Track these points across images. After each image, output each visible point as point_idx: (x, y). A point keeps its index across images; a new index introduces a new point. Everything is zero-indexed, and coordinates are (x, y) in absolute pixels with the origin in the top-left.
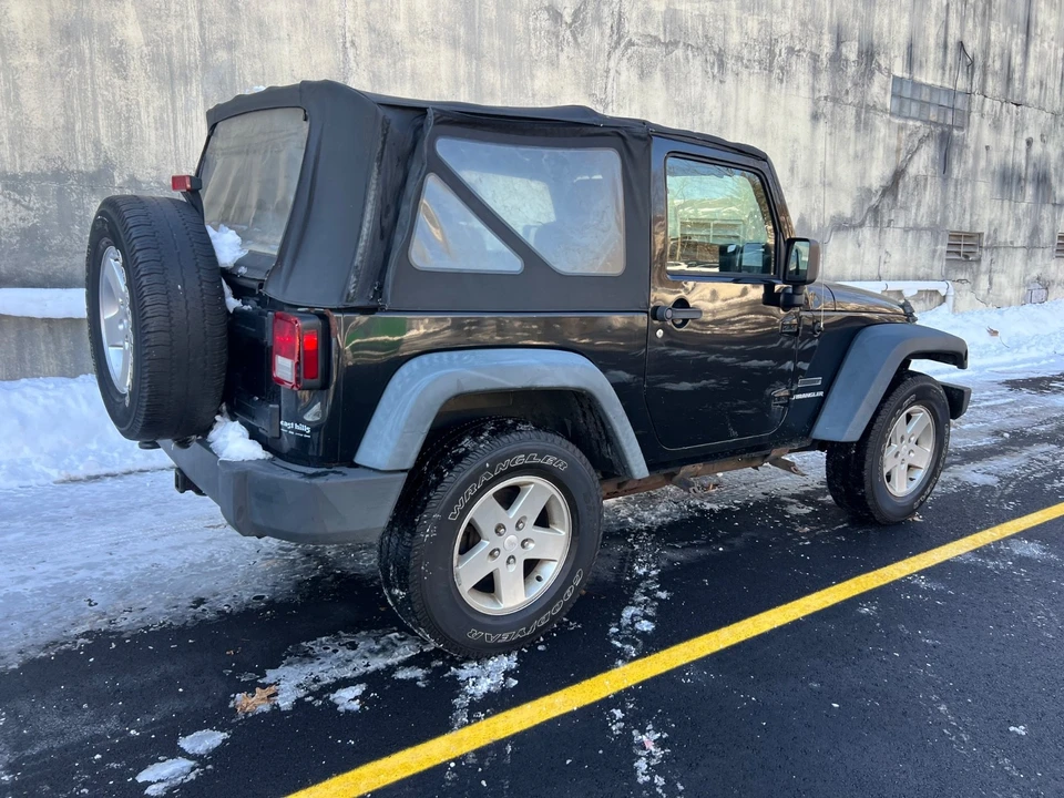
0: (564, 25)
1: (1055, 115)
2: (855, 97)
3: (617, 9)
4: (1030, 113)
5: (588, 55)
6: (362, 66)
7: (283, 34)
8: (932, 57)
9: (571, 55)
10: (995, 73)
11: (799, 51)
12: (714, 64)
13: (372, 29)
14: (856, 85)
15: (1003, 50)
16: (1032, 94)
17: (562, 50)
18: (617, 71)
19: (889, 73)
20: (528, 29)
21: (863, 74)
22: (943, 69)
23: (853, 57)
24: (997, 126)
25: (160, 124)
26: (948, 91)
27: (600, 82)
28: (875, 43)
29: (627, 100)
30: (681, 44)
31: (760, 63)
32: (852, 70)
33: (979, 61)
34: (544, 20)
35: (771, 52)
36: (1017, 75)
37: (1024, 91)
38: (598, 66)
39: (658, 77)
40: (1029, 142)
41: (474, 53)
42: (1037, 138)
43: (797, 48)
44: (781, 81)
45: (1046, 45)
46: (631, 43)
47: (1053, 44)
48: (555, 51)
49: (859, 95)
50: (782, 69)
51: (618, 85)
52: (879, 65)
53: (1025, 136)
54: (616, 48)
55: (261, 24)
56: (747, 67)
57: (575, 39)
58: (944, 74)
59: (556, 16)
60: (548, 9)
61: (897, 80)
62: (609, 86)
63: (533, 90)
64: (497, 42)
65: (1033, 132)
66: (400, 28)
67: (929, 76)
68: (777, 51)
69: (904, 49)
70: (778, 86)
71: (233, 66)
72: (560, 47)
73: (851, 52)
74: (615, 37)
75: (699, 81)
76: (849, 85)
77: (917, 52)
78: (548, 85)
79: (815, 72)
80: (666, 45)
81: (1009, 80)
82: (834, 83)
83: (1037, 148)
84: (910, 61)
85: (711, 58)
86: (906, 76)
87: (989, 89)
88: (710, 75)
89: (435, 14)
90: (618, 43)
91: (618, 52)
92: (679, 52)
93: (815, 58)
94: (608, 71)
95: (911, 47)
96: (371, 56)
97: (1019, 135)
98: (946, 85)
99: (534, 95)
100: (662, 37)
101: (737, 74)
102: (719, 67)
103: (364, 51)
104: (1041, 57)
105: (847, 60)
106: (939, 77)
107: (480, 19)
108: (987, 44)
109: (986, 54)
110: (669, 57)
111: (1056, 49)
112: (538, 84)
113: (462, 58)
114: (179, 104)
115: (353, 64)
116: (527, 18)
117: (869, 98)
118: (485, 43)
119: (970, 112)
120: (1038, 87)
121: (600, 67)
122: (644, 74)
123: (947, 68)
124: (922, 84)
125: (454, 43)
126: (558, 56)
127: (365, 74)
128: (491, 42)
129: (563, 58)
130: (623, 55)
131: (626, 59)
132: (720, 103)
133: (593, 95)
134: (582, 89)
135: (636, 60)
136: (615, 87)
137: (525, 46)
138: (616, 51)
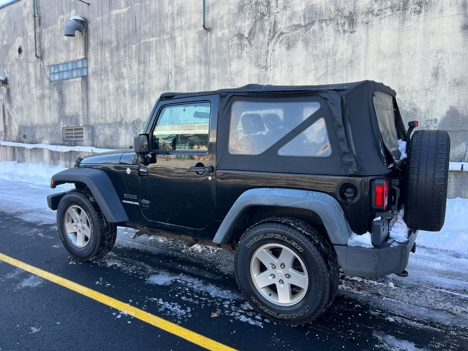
0: (244, 39)
3: (273, 20)
5: (257, 48)
6: (173, 79)
7: (154, 76)
12: (344, 24)
13: (176, 66)
18: (273, 50)
20: (229, 47)
25: (131, 107)
27: (263, 58)
29: (279, 63)
30: (317, 21)
31: (392, 8)
34: (236, 40)
38: (262, 51)
39: (300, 45)
41: (207, 63)
46: (282, 34)
48: (240, 51)
51: (274, 57)
54: (272, 39)
55: (150, 75)
56: (378, 15)
57: (250, 43)
59: (240, 36)
60: (237, 35)
62: (269, 58)
63: (230, 71)
64: (216, 56)
66: (183, 63)
70: (414, 17)
72: (242, 49)
74: (272, 34)
78: (237, 67)
80: (305, 26)
85: (341, 21)
88: (341, 31)
89: (194, 55)
90: (274, 36)
91: (274, 41)
92: (316, 27)
94: (267, 52)
99: (231, 73)
100: (303, 23)
101: (367, 23)
102: (350, 24)
103: (173, 74)
107: (210, 49)
110: (307, 33)
112: (232, 68)
113: (203, 67)
114: (134, 101)
115: (170, 79)
116: (228, 43)
118: (211, 59)
121: (263, 51)
122: (289, 47)
125: (200, 62)
126: (241, 53)
128: (214, 57)
129: (244, 53)
130: (277, 41)
131: (278, 42)
132: (350, 46)
133: (259, 65)
134: (253, 64)
135: (285, 41)
136: (272, 58)
137: (227, 54)
138: (273, 40)
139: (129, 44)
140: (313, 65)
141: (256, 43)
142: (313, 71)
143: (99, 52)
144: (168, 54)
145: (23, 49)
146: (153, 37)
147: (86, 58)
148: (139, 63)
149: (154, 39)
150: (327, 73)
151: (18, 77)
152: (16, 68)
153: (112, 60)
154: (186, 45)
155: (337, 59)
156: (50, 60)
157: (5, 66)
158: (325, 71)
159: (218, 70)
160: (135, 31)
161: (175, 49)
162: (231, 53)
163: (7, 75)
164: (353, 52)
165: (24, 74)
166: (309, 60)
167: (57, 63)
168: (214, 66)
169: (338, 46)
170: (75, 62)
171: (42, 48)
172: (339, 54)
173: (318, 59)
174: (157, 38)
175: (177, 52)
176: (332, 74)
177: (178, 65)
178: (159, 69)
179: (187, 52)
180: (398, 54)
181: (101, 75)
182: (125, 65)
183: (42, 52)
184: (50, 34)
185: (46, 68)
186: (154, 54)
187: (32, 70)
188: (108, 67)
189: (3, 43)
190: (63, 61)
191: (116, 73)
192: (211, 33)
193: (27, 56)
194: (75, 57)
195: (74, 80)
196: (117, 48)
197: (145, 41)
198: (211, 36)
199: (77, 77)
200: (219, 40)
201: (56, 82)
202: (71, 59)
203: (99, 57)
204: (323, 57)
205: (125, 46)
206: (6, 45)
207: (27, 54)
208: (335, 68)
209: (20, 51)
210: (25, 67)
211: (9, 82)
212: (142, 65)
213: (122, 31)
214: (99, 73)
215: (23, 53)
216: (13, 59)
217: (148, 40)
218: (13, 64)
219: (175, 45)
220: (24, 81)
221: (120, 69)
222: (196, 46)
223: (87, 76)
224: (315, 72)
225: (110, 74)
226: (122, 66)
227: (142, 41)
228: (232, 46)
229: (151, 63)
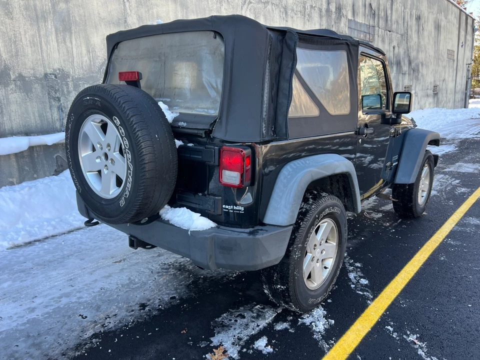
1: (402, 35)
2: (335, 28)
4: (394, 35)
5: (233, 8)
6: (133, 12)
8: (361, 10)
9: (226, 8)
10: (382, 18)
11: (314, 7)
12: (283, 12)
14: (335, 23)
15: (384, 7)
16: (394, 27)
17: (222, 5)
19: (347, 18)
21: (338, 18)
22: (365, 15)
23: (334, 10)
24: (383, 41)
25: (33, 44)
26: (367, 25)
28: (341, 4)
30: (270, 3)
31: (300, 12)
32: (334, 16)
33: (377, 13)
35: (304, 7)
36: (389, 18)
37: (392, 25)
39: (262, 18)
40: (394, 48)
42: (396, 46)
43: (314, 6)
44: (309, 21)
45: (398, 5)
46: (250, 2)
47: (400, 4)
49: (337, 27)
50: (309, 15)
52: (343, 14)
53: (393, 45)
54: (244, 4)
56: (296, 14)
58: (365, 18)
61: (350, 21)
65: (395, 43)
67: (360, 19)
68: (307, 7)
69: (351, 6)
70: (307, 23)
71: (68, 11)
73: (333, 8)
75: (278, 21)
76: (333, 23)
77: (356, 8)
79: (321, 17)
80: (264, 3)
81: (387, 20)
82: (328, 22)
83: (396, 49)
84: (354, 13)
85: (282, 10)
86: (352, 19)
87: (380, 25)
88: (282, 18)
90: (245, 2)
92: (269, 7)
93: (320, 10)
95: (353, 6)
96: (137, 7)
97: (391, 44)
98: (366, 23)
101: (292, 18)
102: (285, 14)
103: (133, 4)
104: (397, 10)
105: (331, 11)
106: (364, 20)
108: (379, 5)
109: (379, 9)
110: (266, 9)
111: (401, 7)
114: (42, 33)
115: (129, 11)
117: (340, 29)
119: (374, 35)
120: (396, 23)
123: (366, 15)
124: (358, 23)
126: (220, 8)
127: (135, 16)
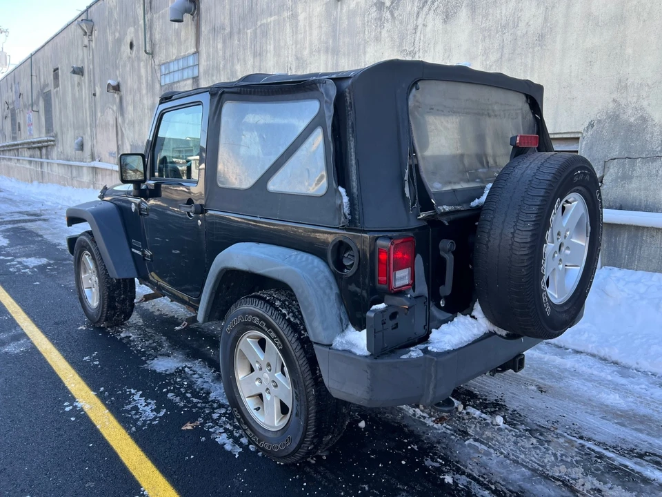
0: (385, 10)
5: (401, 23)
13: (297, 58)
18: (424, 25)
20: (364, 24)
27: (410, 39)
29: (432, 45)
34: (374, 13)
38: (409, 27)
39: (464, 13)
41: (335, 51)
48: (379, 30)
51: (425, 36)
54: (424, 6)
57: (392, 15)
59: (380, 5)
60: (376, 4)
62: (417, 39)
63: (365, 62)
64: (346, 40)
66: (306, 52)
72: (382, 26)
78: (374, 55)
89: (320, 39)
91: (426, 9)
94: (416, 29)
107: (339, 29)
112: (368, 56)
116: (364, 17)
118: (341, 44)
121: (410, 27)
122: (448, 17)
125: (327, 51)
128: (344, 41)
129: (384, 32)
130: (430, 10)
131: (432, 11)
132: (542, 9)
133: (404, 50)
134: (396, 49)
135: (442, 8)
136: (422, 38)
137: (362, 35)
138: (424, 9)
139: (244, 29)
140: (480, 46)
141: (401, 16)
142: (481, 57)
143: (211, 42)
144: (288, 39)
145: (134, 43)
146: (271, 16)
147: (197, 52)
148: (255, 56)
149: (273, 18)
150: (501, 58)
151: (130, 82)
152: (128, 69)
153: (224, 53)
154: (311, 25)
155: (519, 33)
156: (161, 57)
157: (117, 68)
158: (499, 55)
159: (348, 60)
160: (251, 9)
161: (296, 33)
162: (367, 33)
163: (119, 79)
164: (546, 19)
165: (136, 77)
166: (475, 39)
167: (168, 60)
168: (344, 54)
169: (521, 10)
170: (186, 57)
171: (153, 41)
172: (522, 25)
173: (489, 36)
174: (276, 17)
175: (300, 37)
176: (509, 60)
177: (299, 56)
178: (277, 63)
179: (311, 35)
180: (620, 19)
181: (213, 76)
182: (238, 60)
183: (153, 46)
184: (161, 21)
185: (157, 67)
186: (272, 42)
187: (143, 71)
188: (220, 63)
189: (115, 36)
190: (174, 57)
191: (229, 71)
192: (341, 4)
193: (139, 53)
194: (186, 52)
195: (185, 82)
196: (231, 34)
197: (262, 22)
198: (341, 9)
199: (188, 79)
200: (352, 14)
201: (166, 86)
202: (182, 54)
203: (211, 50)
204: (497, 32)
205: (239, 33)
206: (118, 39)
207: (138, 50)
208: (514, 50)
209: (131, 45)
210: (136, 67)
211: (122, 88)
212: (258, 57)
213: (236, 10)
214: (210, 72)
215: (135, 48)
216: (125, 56)
217: (265, 21)
218: (125, 65)
219: (297, 26)
220: (136, 87)
221: (233, 65)
222: (323, 25)
223: (198, 77)
224: (484, 58)
225: (222, 73)
226: (236, 61)
227: (259, 24)
228: (368, 22)
229: (269, 55)
